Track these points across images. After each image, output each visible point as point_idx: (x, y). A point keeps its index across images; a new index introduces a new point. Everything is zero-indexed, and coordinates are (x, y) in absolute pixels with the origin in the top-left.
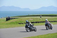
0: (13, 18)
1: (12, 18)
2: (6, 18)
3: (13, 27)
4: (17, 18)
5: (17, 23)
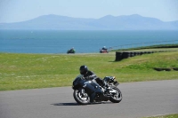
0: (138, 54)
1: (135, 54)
2: (114, 53)
3: (136, 81)
4: (149, 53)
5: (148, 67)
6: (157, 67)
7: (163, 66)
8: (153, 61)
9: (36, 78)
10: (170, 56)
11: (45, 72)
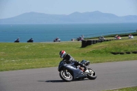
0: (99, 41)
1: (97, 41)
2: (80, 42)
3: (98, 62)
4: (107, 40)
5: (107, 52)
6: (113, 51)
7: (118, 51)
8: (111, 47)
9: (21, 62)
10: (123, 43)
11: (28, 57)
